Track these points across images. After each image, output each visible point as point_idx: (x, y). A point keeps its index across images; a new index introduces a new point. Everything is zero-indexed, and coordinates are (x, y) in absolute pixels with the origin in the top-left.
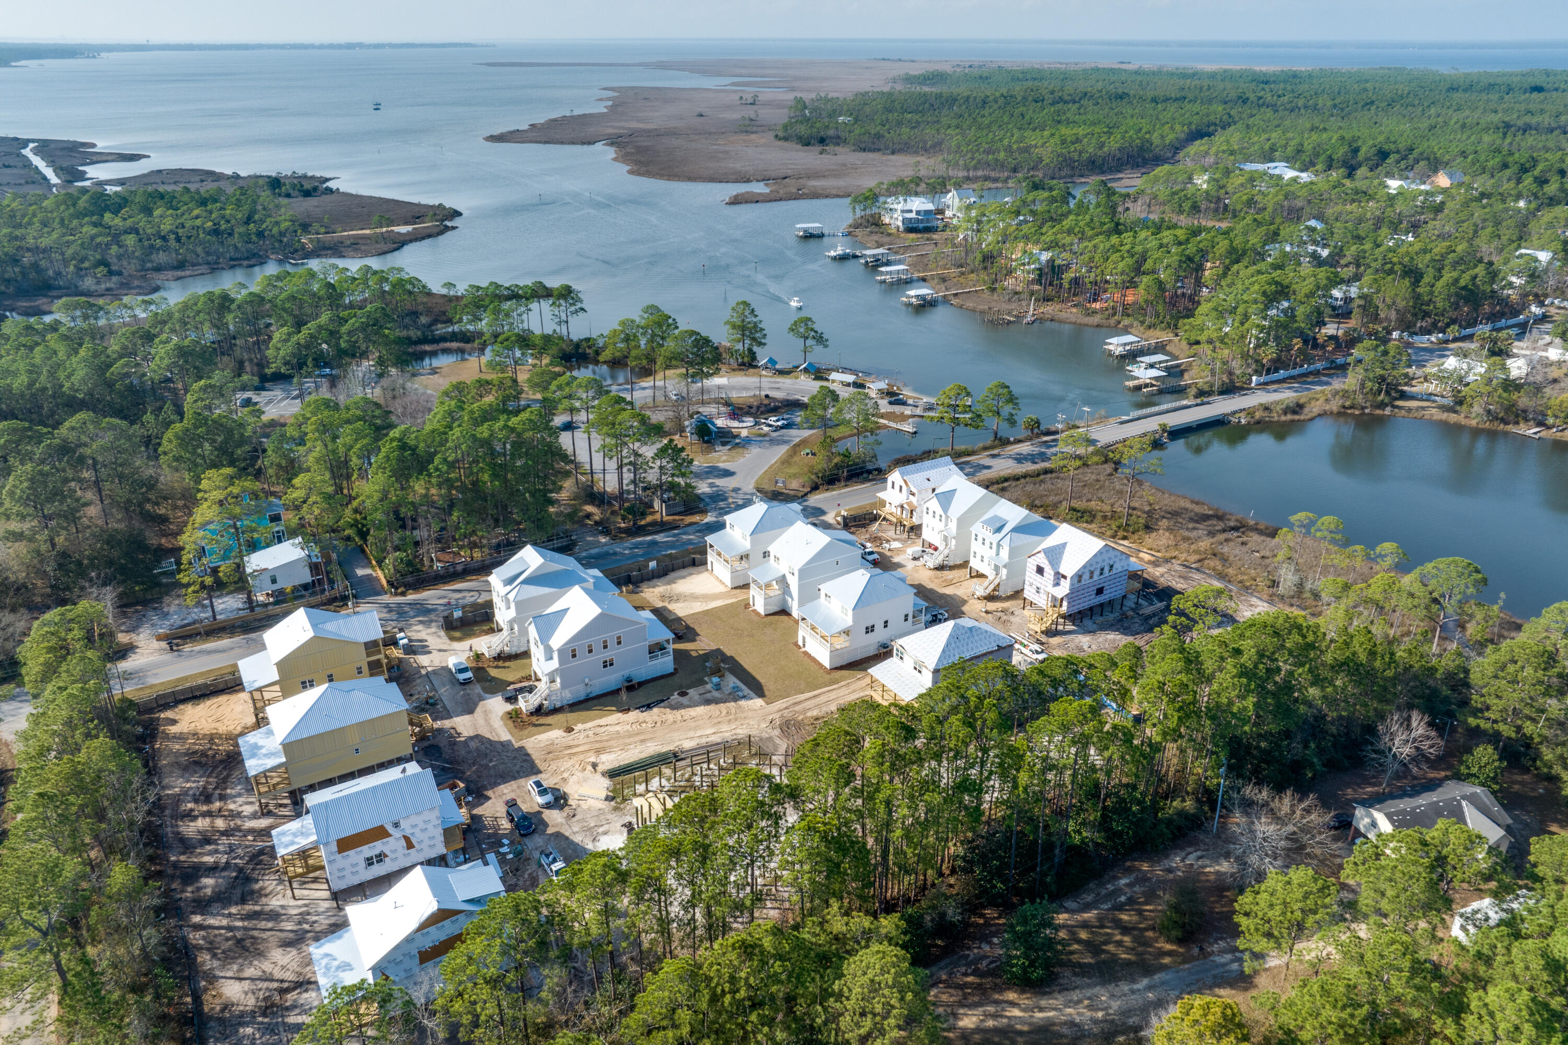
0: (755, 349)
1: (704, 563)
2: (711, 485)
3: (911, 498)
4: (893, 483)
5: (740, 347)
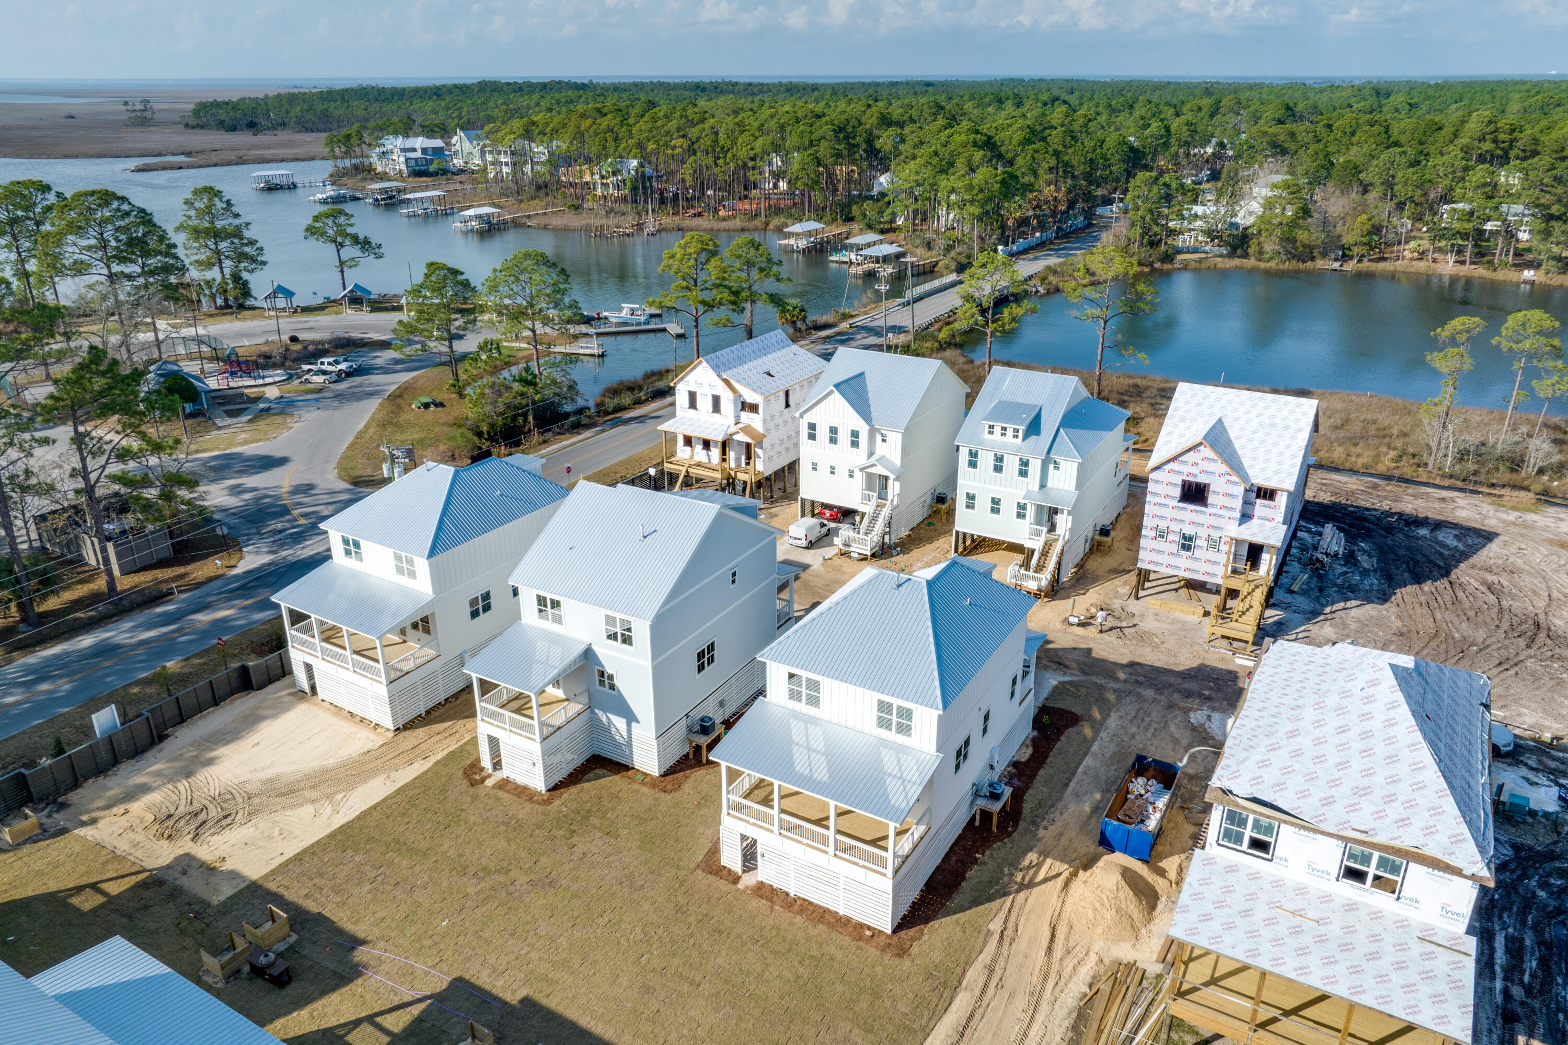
3: (746, 417)
4: (692, 396)
5: (214, 274)
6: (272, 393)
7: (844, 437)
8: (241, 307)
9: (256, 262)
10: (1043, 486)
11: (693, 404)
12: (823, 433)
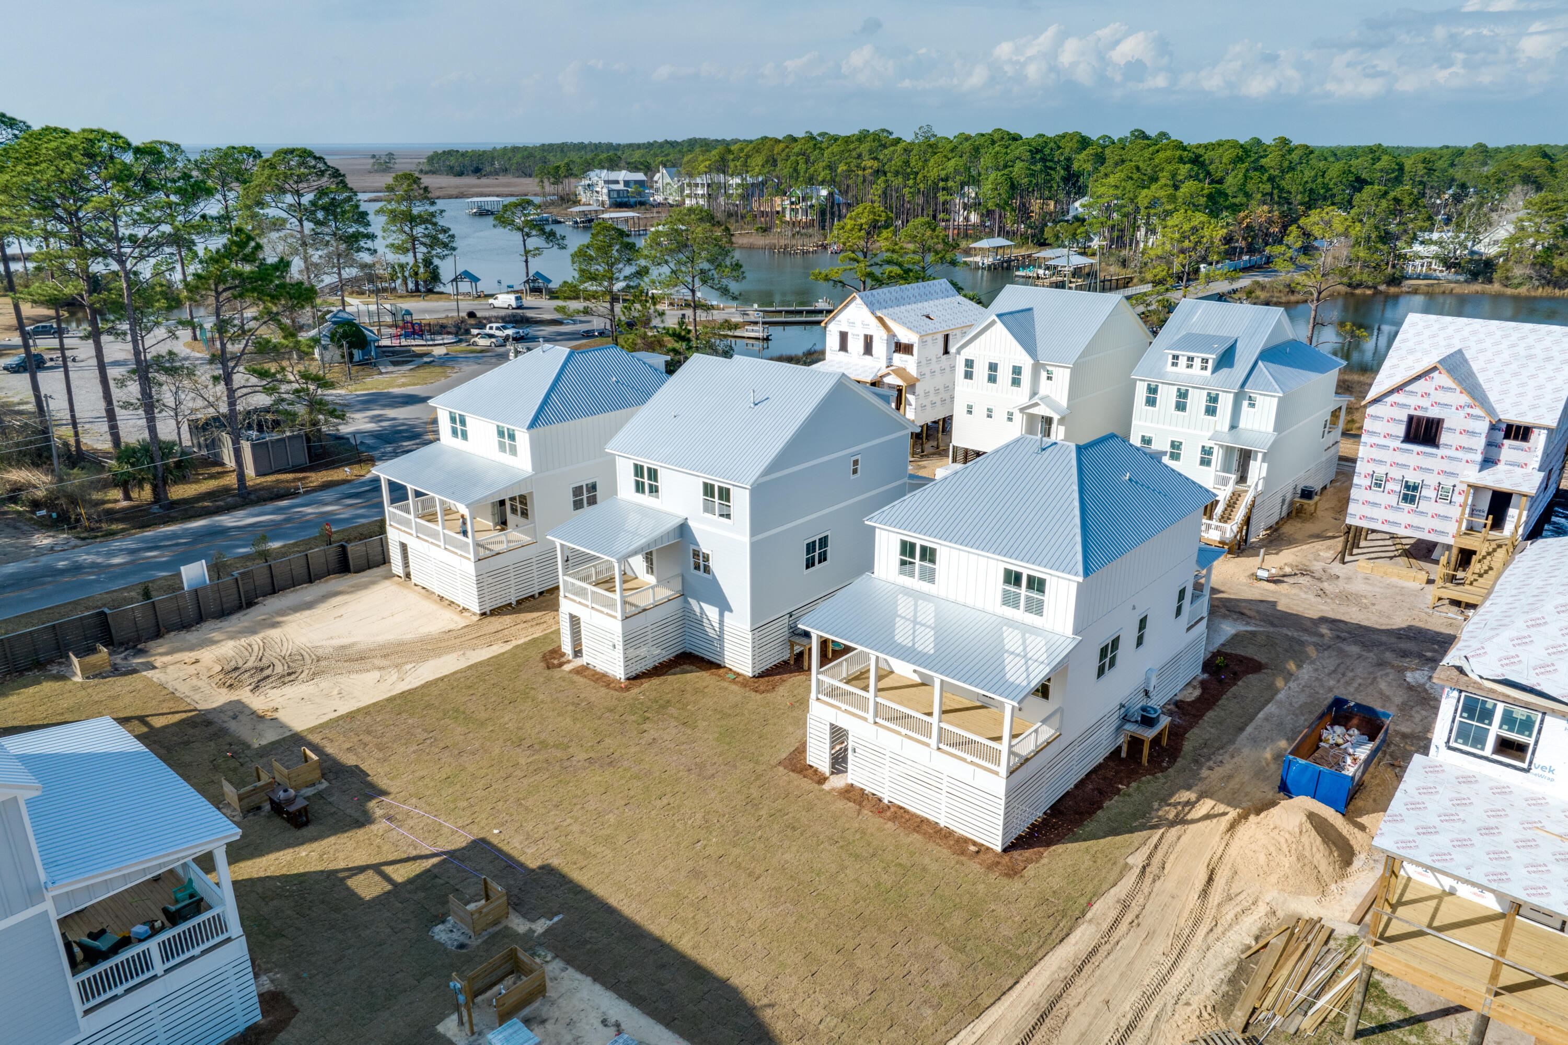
0: (436, 261)
1: (384, 560)
2: (376, 419)
3: (899, 359)
4: (844, 336)
5: (409, 259)
6: (439, 351)
7: (1005, 375)
8: (430, 291)
9: (448, 246)
10: (1233, 427)
11: (843, 347)
12: (981, 371)
